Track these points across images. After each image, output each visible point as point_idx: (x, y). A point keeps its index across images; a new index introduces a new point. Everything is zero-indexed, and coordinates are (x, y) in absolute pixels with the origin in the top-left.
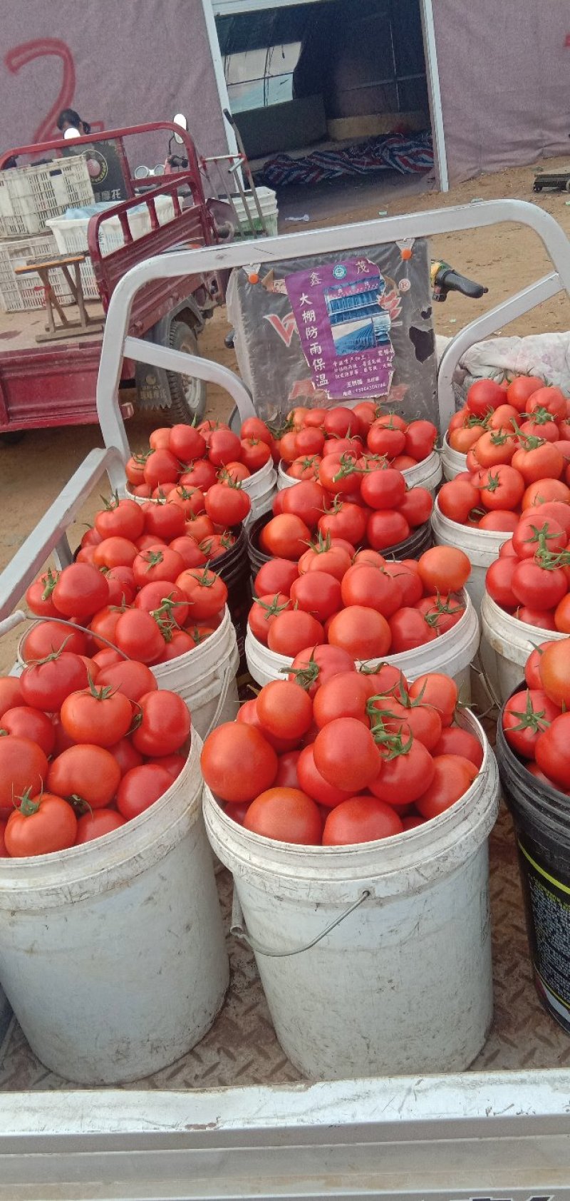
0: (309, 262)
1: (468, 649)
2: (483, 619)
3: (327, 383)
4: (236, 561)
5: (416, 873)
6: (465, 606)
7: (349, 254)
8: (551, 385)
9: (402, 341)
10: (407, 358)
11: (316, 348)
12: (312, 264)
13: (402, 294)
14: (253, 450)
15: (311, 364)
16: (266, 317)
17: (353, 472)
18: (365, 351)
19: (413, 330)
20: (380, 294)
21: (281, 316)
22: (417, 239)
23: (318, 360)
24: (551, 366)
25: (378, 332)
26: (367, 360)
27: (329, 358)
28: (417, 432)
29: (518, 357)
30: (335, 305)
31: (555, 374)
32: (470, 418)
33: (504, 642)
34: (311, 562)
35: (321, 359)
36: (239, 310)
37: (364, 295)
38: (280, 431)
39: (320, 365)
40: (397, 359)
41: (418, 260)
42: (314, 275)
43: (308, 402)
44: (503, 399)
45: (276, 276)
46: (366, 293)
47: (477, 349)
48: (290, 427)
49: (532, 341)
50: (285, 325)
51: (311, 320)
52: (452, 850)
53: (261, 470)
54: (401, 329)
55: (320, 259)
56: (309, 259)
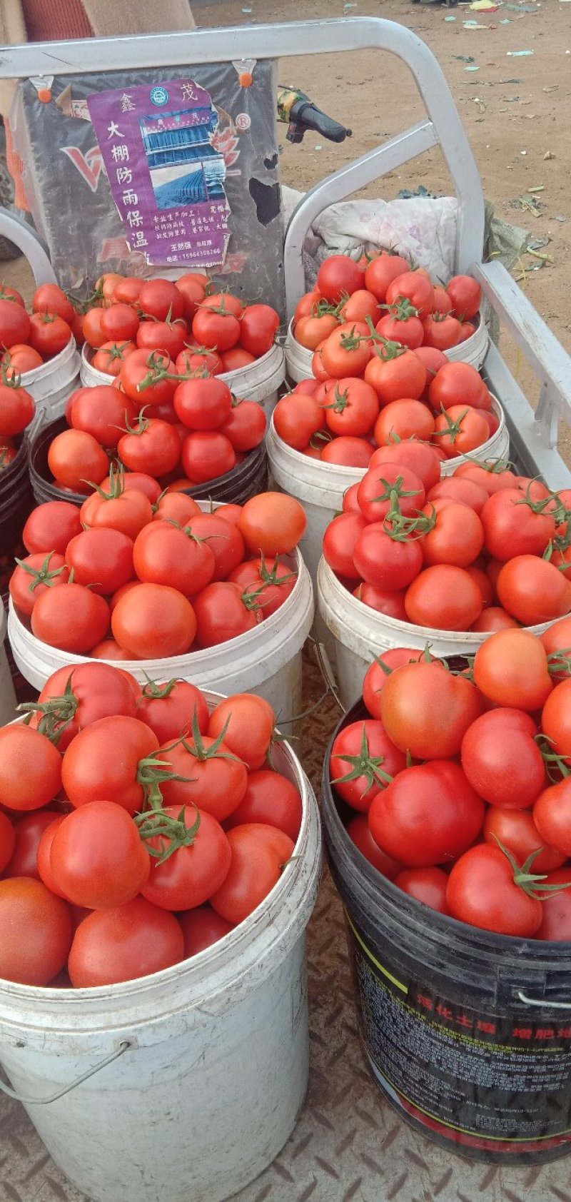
0: (120, 80)
1: (297, 635)
2: (320, 590)
3: (146, 244)
4: (13, 486)
5: (197, 1012)
6: (297, 575)
7: (172, 73)
8: (418, 267)
9: (241, 196)
10: (247, 219)
11: (130, 197)
12: (123, 82)
13: (240, 133)
14: (47, 329)
15: (125, 217)
16: (64, 150)
17: (164, 378)
18: (194, 205)
19: (254, 182)
20: (212, 131)
21: (84, 150)
22: (259, 60)
23: (134, 213)
24: (420, 241)
25: (209, 182)
26: (196, 218)
27: (148, 212)
28: (255, 319)
29: (382, 227)
30: (155, 140)
31: (424, 251)
32: (321, 303)
33: (342, 626)
34: (98, 510)
35: (138, 212)
36: (28, 137)
37: (192, 131)
38: (87, 304)
39: (137, 219)
40: (234, 218)
41: (260, 89)
42: (126, 98)
43: (122, 267)
44: (361, 282)
45: (75, 95)
46: (194, 128)
47: (335, 212)
48: (98, 300)
49: (400, 206)
50: (90, 164)
51: (123, 159)
52: (249, 974)
53: (57, 357)
54: (239, 180)
55: (134, 76)
56: (119, 75)
